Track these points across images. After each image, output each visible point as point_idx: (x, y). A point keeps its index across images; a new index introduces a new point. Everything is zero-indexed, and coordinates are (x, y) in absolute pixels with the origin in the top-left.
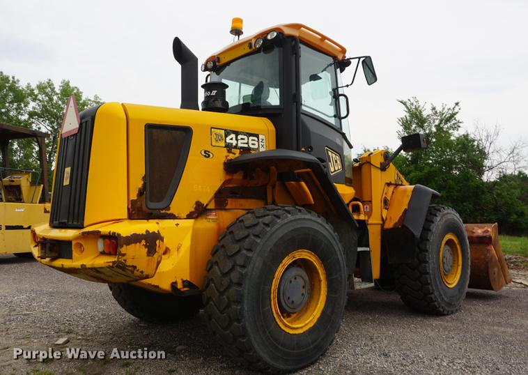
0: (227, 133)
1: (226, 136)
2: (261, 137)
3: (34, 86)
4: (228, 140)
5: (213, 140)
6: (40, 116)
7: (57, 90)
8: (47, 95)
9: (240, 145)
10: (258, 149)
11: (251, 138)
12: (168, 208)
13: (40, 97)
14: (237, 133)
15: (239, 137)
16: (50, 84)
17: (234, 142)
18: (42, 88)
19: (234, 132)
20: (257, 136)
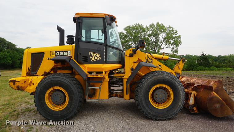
0: (56, 52)
1: (55, 53)
2: (69, 51)
3: (148, 26)
4: (56, 54)
5: (51, 55)
6: (151, 35)
7: (155, 26)
8: (153, 28)
9: (60, 55)
10: (67, 55)
11: (65, 52)
12: (36, 73)
13: (151, 29)
14: (59, 52)
15: (60, 53)
16: (153, 24)
17: (58, 54)
18: (151, 26)
19: (58, 51)
20: (67, 51)
